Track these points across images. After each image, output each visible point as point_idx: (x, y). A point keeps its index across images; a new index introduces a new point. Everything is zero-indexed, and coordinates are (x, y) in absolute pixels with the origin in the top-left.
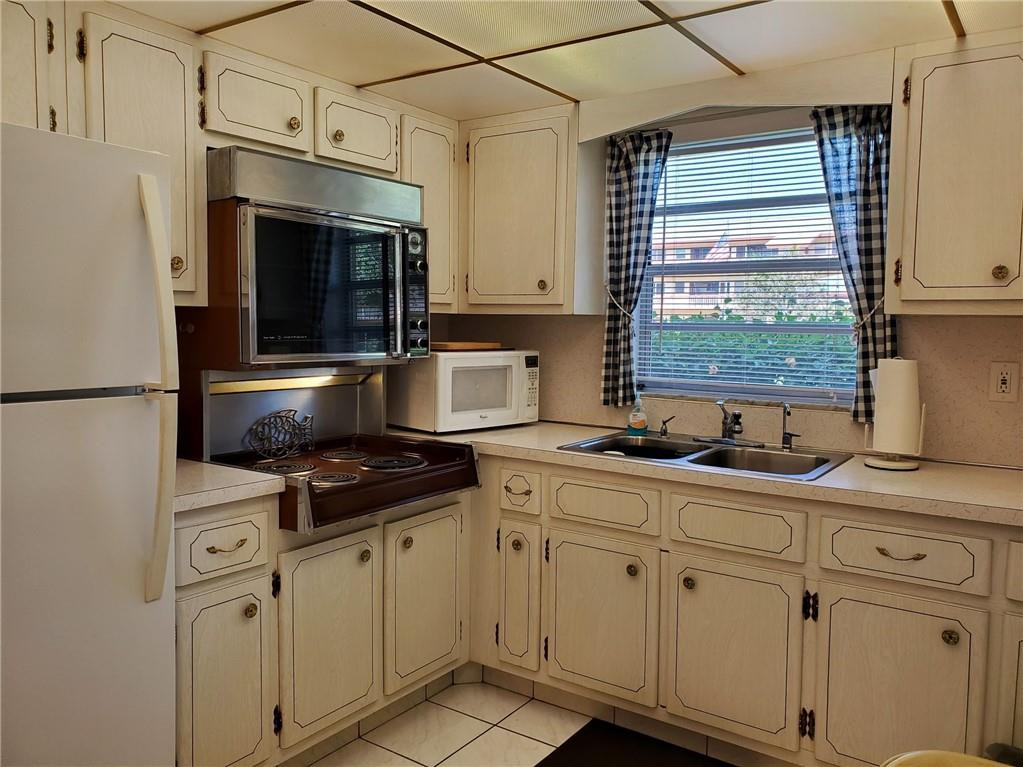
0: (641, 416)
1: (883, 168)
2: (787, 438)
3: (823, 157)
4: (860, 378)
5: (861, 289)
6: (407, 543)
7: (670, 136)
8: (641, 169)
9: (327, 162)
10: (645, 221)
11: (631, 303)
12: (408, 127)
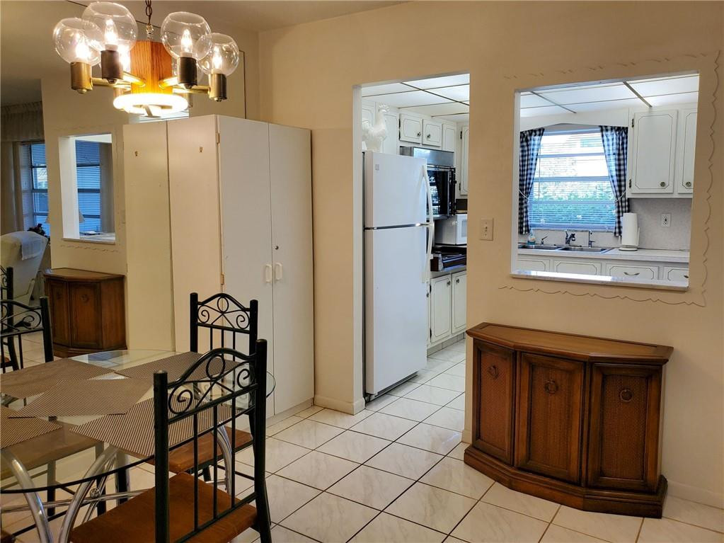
0: (533, 237)
1: (625, 146)
2: (590, 243)
3: (603, 141)
4: (617, 220)
5: (617, 188)
6: (458, 281)
7: (544, 130)
8: (532, 142)
9: (425, 146)
10: (534, 162)
11: (528, 194)
12: (445, 128)
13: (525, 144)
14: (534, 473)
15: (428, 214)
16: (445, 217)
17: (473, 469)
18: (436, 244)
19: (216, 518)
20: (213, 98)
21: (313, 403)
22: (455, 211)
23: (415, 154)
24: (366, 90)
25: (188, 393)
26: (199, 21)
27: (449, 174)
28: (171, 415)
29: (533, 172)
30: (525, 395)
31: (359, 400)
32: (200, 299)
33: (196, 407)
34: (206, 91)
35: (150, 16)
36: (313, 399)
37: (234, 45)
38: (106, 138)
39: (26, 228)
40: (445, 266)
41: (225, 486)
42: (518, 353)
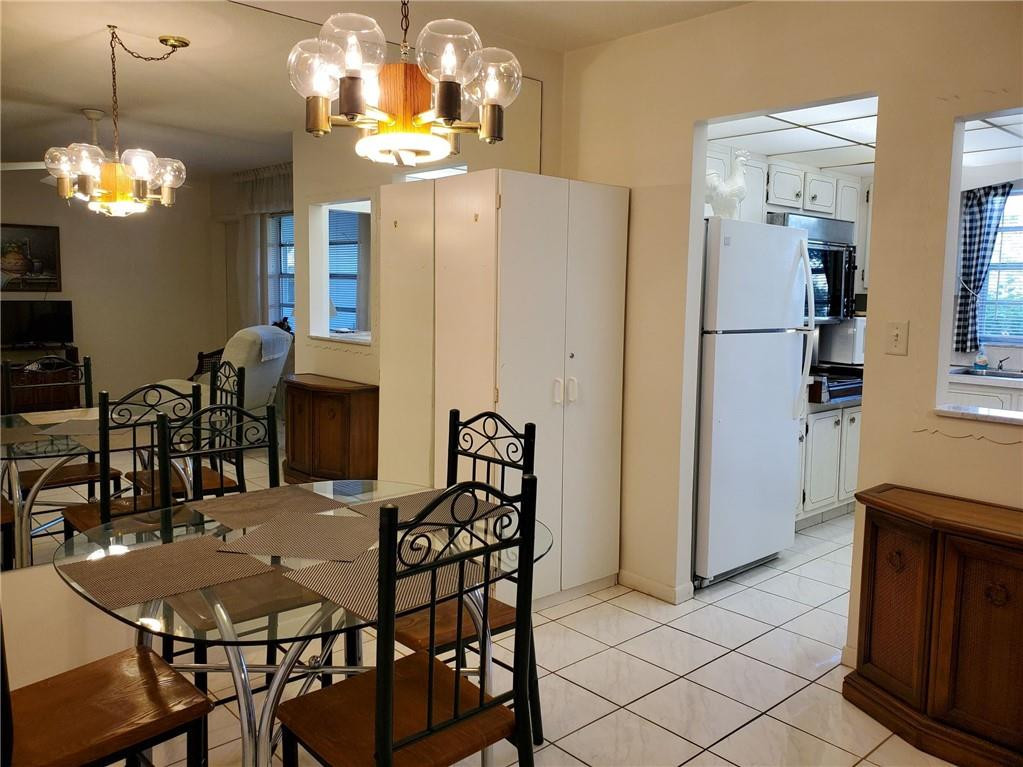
0: (984, 358)
6: (852, 420)
7: (1011, 186)
8: (989, 206)
9: (808, 213)
10: (991, 237)
11: (977, 288)
12: (840, 186)
13: (976, 209)
14: (962, 730)
15: (806, 314)
16: (836, 321)
17: (856, 708)
18: (820, 362)
19: (457, 719)
20: (484, 139)
21: (618, 580)
22: (853, 312)
23: (790, 223)
24: (714, 129)
25: (425, 539)
26: (467, 32)
27: (845, 255)
28: (400, 567)
29: (988, 253)
30: (950, 603)
31: (685, 585)
32: (463, 419)
33: (436, 559)
34: (475, 129)
35: (406, 30)
36: (618, 575)
37: (515, 62)
38: (364, 207)
39: (271, 323)
40: (833, 395)
41: (478, 678)
42: (940, 535)
